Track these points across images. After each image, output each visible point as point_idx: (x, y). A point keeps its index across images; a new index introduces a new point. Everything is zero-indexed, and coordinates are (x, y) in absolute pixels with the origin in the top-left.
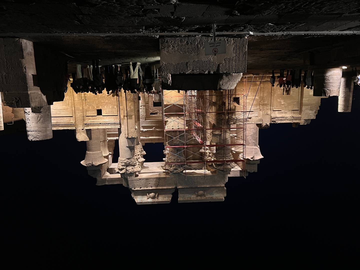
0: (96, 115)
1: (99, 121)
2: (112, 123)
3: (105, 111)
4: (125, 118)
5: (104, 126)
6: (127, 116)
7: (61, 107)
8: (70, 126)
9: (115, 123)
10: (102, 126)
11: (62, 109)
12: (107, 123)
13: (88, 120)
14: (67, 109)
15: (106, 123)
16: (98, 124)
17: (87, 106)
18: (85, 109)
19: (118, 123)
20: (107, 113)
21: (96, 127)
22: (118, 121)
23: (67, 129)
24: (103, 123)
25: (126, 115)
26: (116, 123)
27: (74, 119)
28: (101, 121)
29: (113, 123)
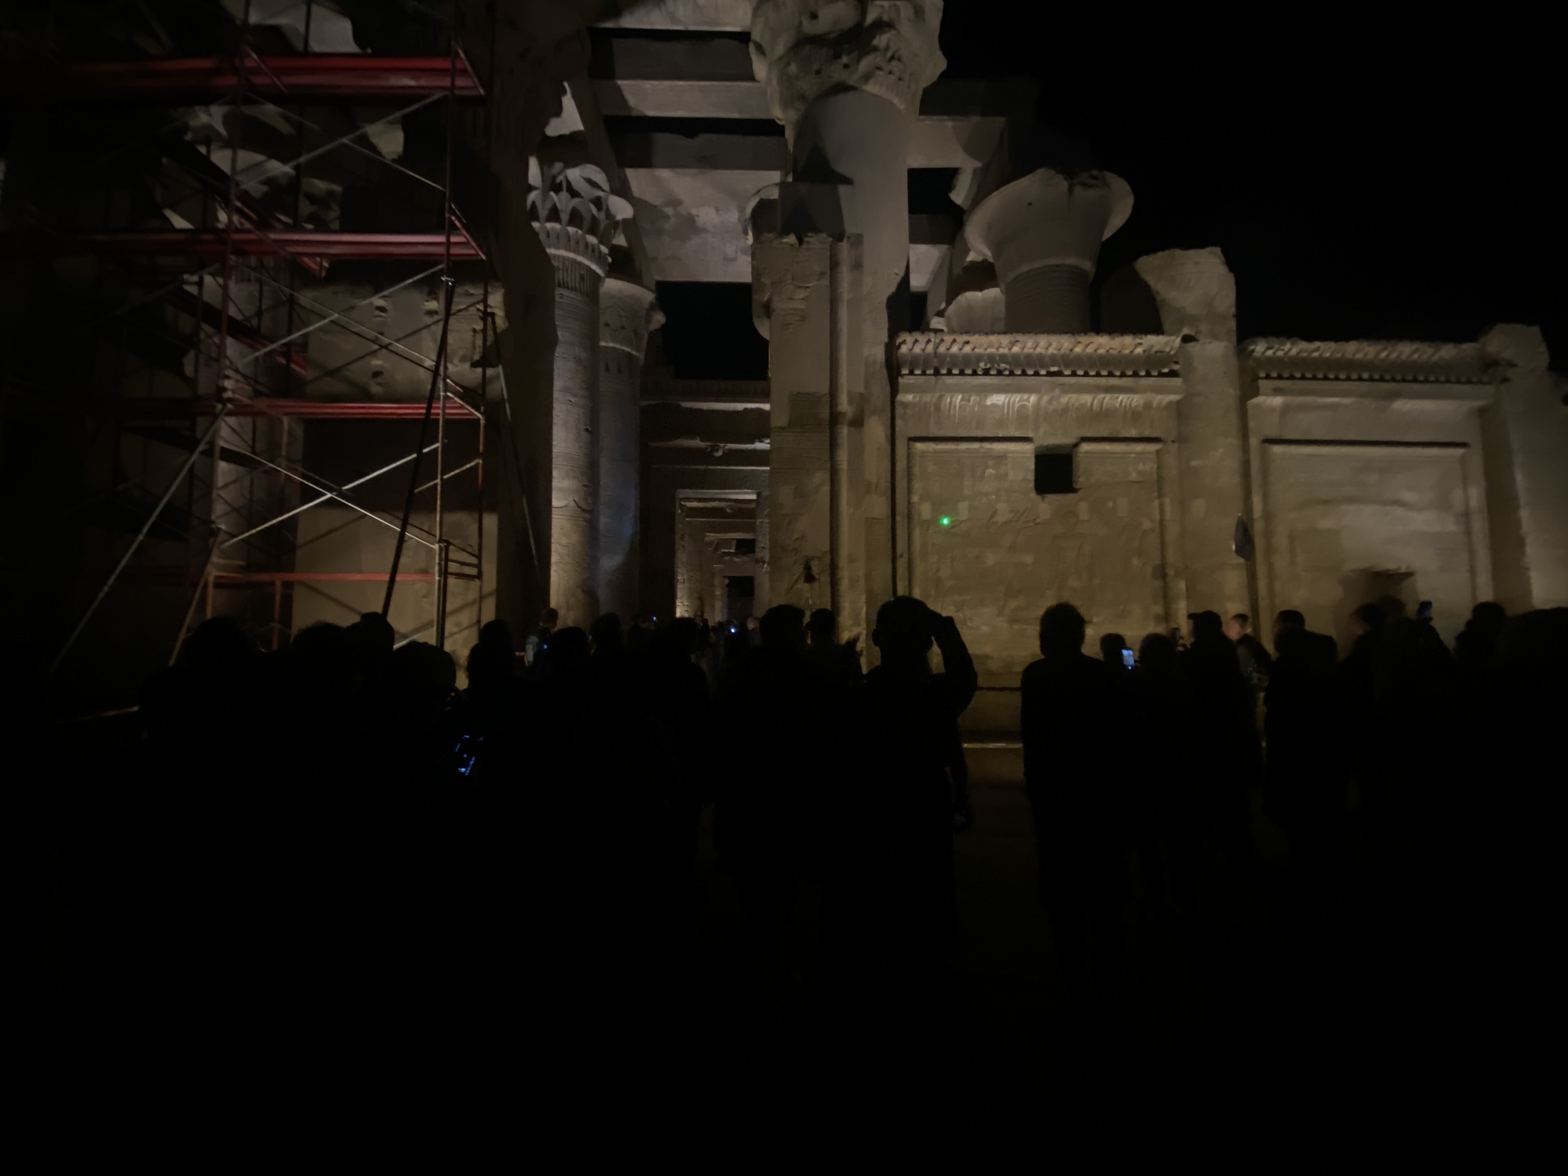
0: (1085, 447)
1: (1064, 400)
2: (962, 373)
3: (1011, 476)
4: (850, 402)
5: (1028, 357)
6: (835, 418)
7: (1348, 520)
8: (1296, 362)
9: (937, 373)
10: (1040, 357)
11: (1344, 506)
12: (1000, 373)
13: (1147, 406)
14: (1305, 504)
15: (1012, 374)
16: (1074, 374)
17: (1147, 525)
18: (1167, 501)
19: (911, 373)
20: (991, 463)
21: (1089, 350)
22: (910, 389)
23: (1317, 344)
24: (1037, 374)
25: (844, 431)
26: (924, 373)
27: (1252, 424)
28: (1046, 398)
29: (950, 373)
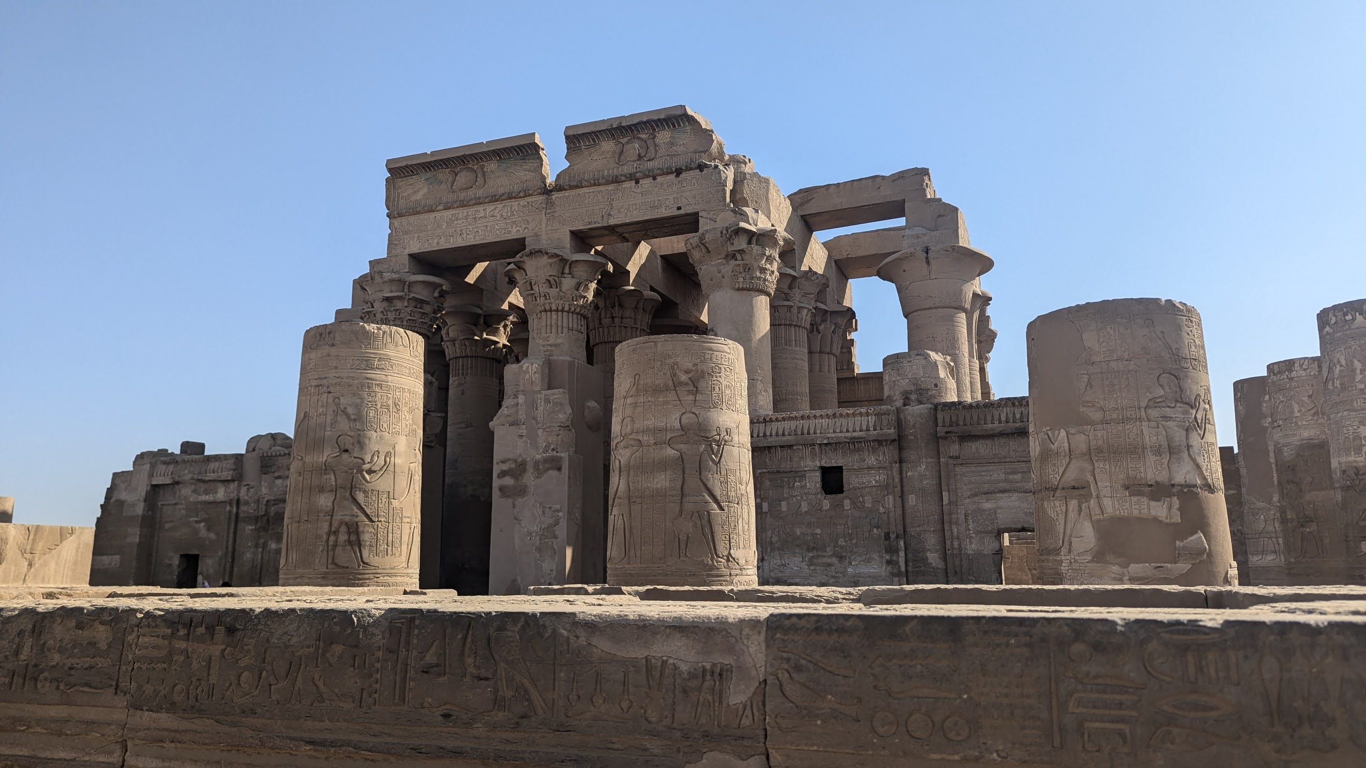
0: (847, 468)
3: (808, 486)
7: (1001, 503)
11: (998, 495)
14: (976, 495)
17: (881, 510)
